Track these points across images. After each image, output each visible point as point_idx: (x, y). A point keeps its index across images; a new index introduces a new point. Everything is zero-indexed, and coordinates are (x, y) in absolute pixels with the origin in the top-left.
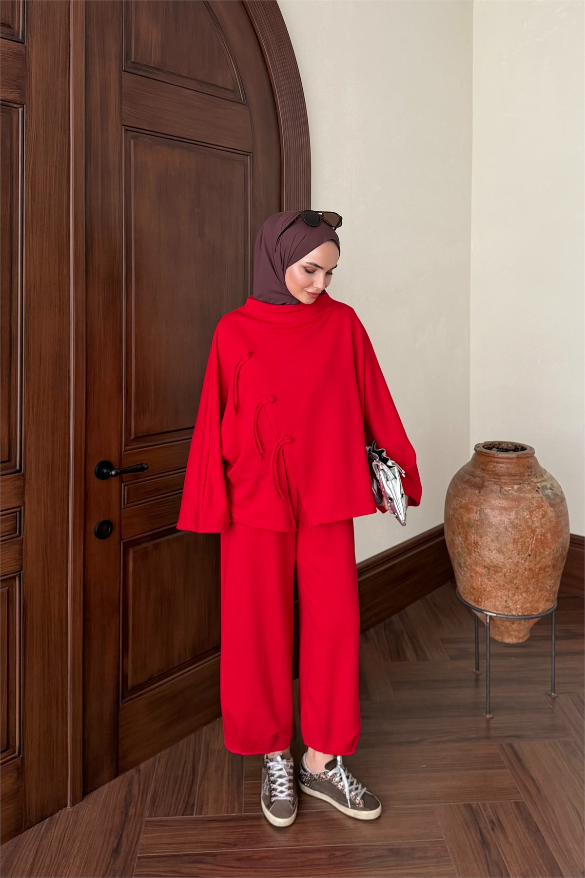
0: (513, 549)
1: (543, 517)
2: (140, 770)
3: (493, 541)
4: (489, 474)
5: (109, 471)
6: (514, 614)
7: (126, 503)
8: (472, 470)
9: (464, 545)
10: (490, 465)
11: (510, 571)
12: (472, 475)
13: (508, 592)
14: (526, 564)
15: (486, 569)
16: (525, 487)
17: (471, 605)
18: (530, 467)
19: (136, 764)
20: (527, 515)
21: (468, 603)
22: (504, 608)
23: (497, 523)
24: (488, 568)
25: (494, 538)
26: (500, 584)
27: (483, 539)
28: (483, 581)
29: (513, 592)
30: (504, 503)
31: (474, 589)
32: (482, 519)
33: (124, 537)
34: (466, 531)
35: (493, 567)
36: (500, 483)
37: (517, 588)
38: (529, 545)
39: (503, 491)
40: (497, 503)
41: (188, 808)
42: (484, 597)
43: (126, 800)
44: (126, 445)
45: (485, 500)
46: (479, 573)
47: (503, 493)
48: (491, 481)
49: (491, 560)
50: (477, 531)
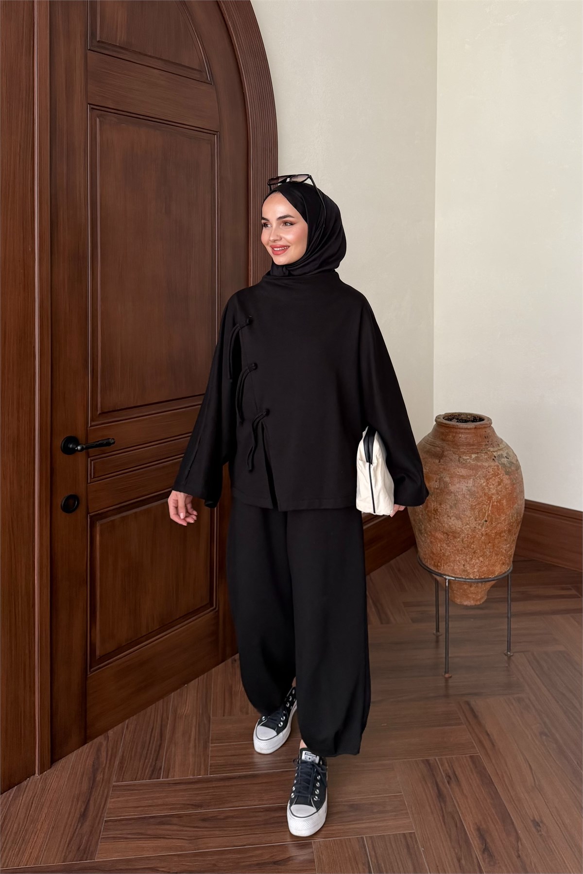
0: (471, 516)
1: (499, 485)
2: (108, 736)
3: (451, 507)
4: (449, 444)
5: (75, 446)
6: (472, 577)
7: (92, 477)
8: (432, 440)
9: (423, 511)
10: (449, 435)
11: (468, 537)
12: (433, 444)
13: (466, 557)
14: (483, 530)
15: (445, 535)
16: (482, 456)
17: (430, 569)
18: (487, 437)
19: (104, 731)
20: (484, 482)
21: (428, 567)
22: (462, 572)
23: (456, 491)
24: (446, 533)
25: (452, 505)
26: (458, 549)
27: (442, 506)
28: (442, 547)
29: (471, 556)
30: (463, 472)
31: (433, 554)
32: (442, 488)
33: (90, 512)
35: (451, 533)
36: (458, 452)
37: (474, 553)
38: (486, 511)
39: (461, 460)
40: (456, 472)
41: (155, 772)
42: (443, 561)
43: (94, 765)
44: (92, 420)
45: (444, 469)
46: (438, 539)
47: (462, 462)
48: (450, 451)
49: (450, 527)
50: (437, 499)
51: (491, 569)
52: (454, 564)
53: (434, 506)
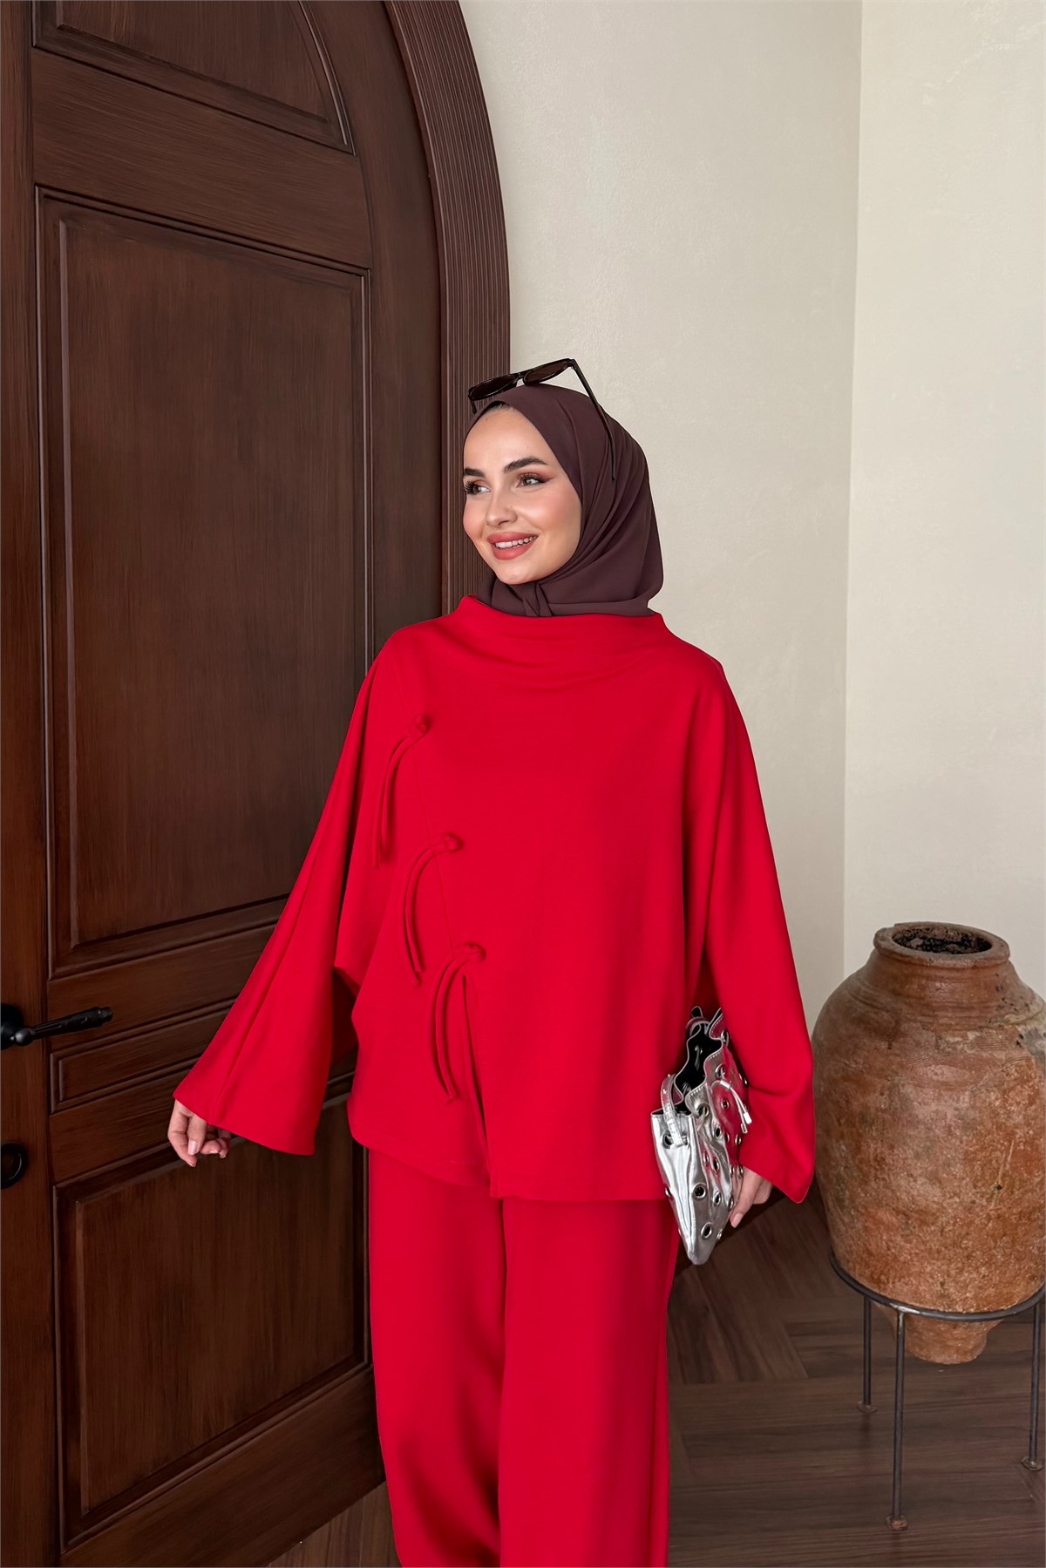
0: (964, 1176)
1: (1031, 1104)
3: (917, 1156)
4: (910, 1005)
6: (961, 1310)
7: (60, 1098)
8: (871, 992)
9: (851, 1162)
10: (912, 983)
11: (956, 1222)
12: (871, 1003)
13: (948, 1265)
14: (992, 1207)
15: (900, 1216)
16: (991, 1035)
17: (867, 1289)
18: (1002, 988)
20: (997, 1099)
22: (939, 1297)
23: (928, 1118)
24: (904, 1214)
25: (920, 1150)
26: (931, 1249)
27: (896, 1152)
28: (891, 1241)
29: (960, 1265)
30: (946, 1073)
31: (871, 1254)
32: (896, 1109)
33: (58, 1178)
34: (858, 1132)
35: (916, 1212)
36: (935, 1026)
37: (968, 1257)
38: (999, 1164)
39: (942, 1045)
40: (930, 1074)
42: (892, 1273)
44: (58, 962)
45: (902, 1066)
46: (883, 1224)
47: (943, 1050)
48: (915, 1021)
49: (913, 1199)
50: (883, 1134)
51: (1005, 1291)
52: (919, 1284)
53: (876, 1150)
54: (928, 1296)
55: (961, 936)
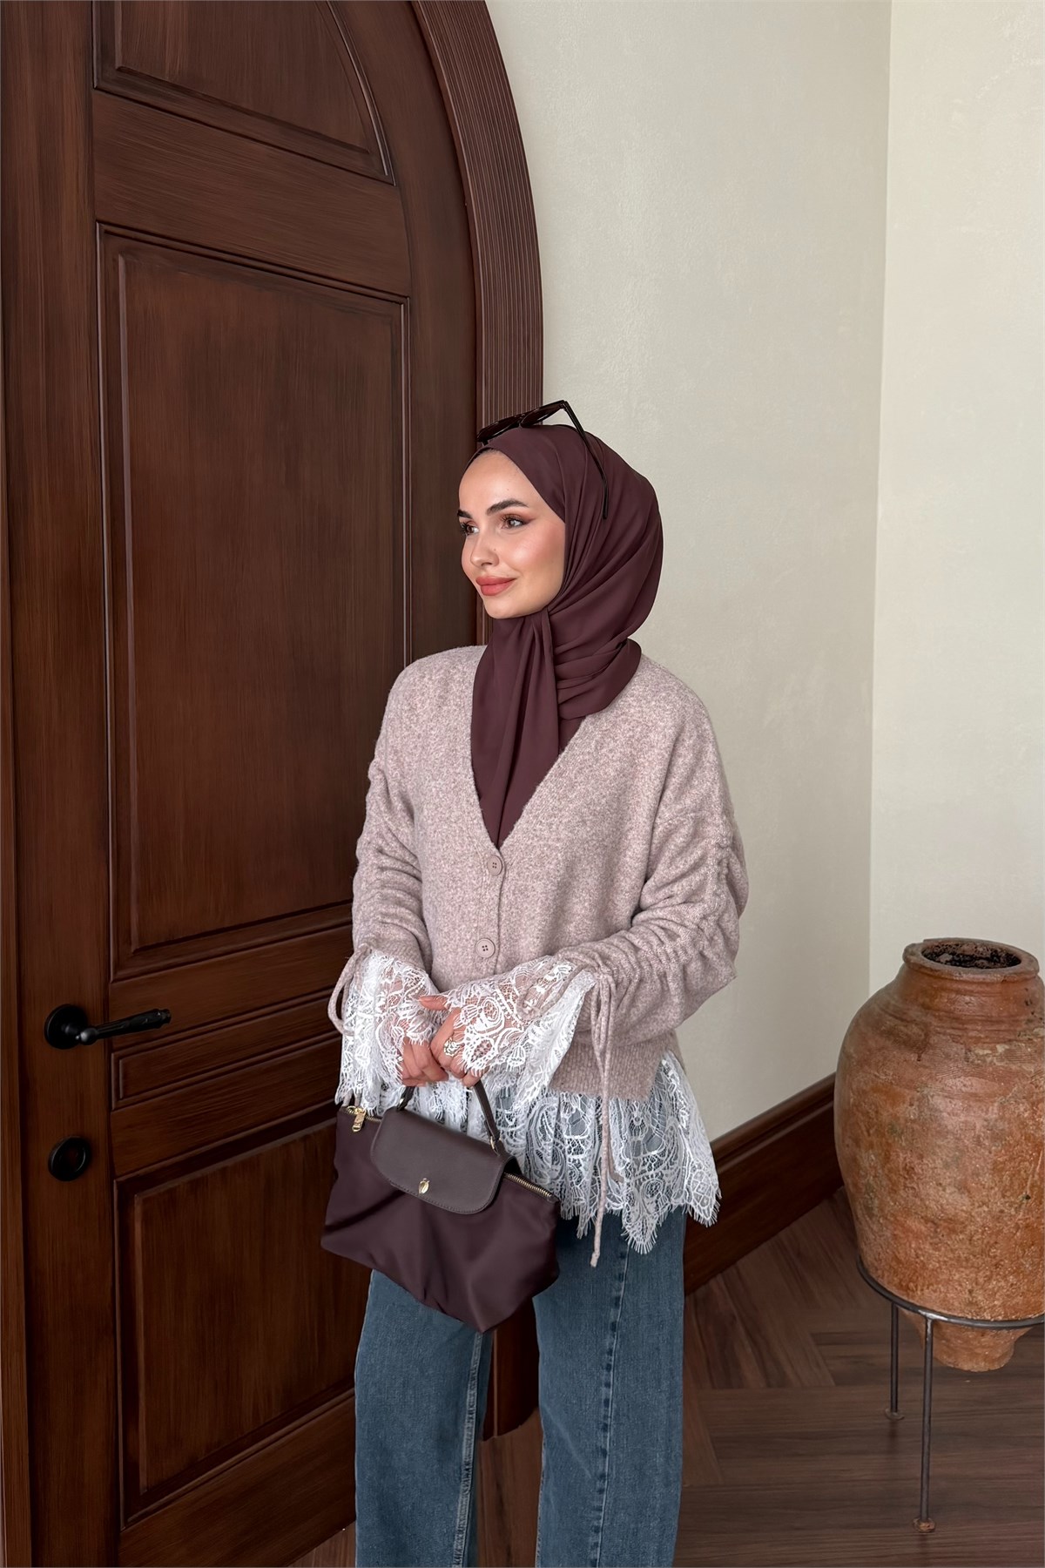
0: (993, 1185)
3: (946, 1166)
4: (939, 1018)
5: (75, 1032)
6: (989, 1318)
7: (121, 1096)
8: (900, 1005)
9: (880, 1171)
10: (941, 996)
11: (984, 1231)
12: (901, 1017)
13: (977, 1273)
14: (1020, 1217)
15: (929, 1225)
16: (1020, 1048)
17: (894, 1296)
18: (1029, 1002)
21: (888, 1292)
22: (967, 1305)
23: (958, 1128)
24: (935, 1224)
25: (949, 1160)
26: (959, 1257)
27: (925, 1161)
28: (920, 1249)
29: (988, 1273)
30: (974, 1084)
31: (899, 1262)
32: (926, 1120)
33: (118, 1173)
34: (887, 1142)
35: (945, 1221)
36: (964, 1039)
37: (997, 1265)
38: (1028, 1175)
39: (972, 1057)
40: (959, 1085)
42: (921, 1280)
44: (118, 966)
45: (930, 1077)
46: (912, 1232)
47: (972, 1062)
48: (944, 1034)
49: (942, 1207)
50: (912, 1144)
51: (1033, 1300)
52: (948, 1291)
53: (905, 1159)
54: (956, 1304)
55: (990, 952)
